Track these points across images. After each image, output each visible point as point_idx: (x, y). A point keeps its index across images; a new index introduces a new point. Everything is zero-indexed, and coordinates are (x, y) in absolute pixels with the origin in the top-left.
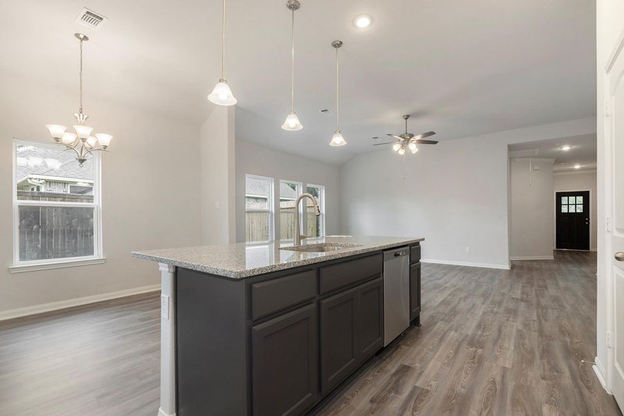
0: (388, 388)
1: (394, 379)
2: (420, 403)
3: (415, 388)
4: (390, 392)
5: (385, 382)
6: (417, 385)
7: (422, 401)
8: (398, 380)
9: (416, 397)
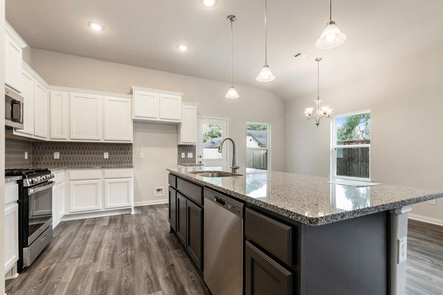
0: (174, 276)
1: (178, 285)
2: (148, 281)
3: (159, 289)
4: (170, 275)
5: (181, 279)
6: (160, 292)
7: (148, 284)
8: (175, 285)
9: (154, 284)
